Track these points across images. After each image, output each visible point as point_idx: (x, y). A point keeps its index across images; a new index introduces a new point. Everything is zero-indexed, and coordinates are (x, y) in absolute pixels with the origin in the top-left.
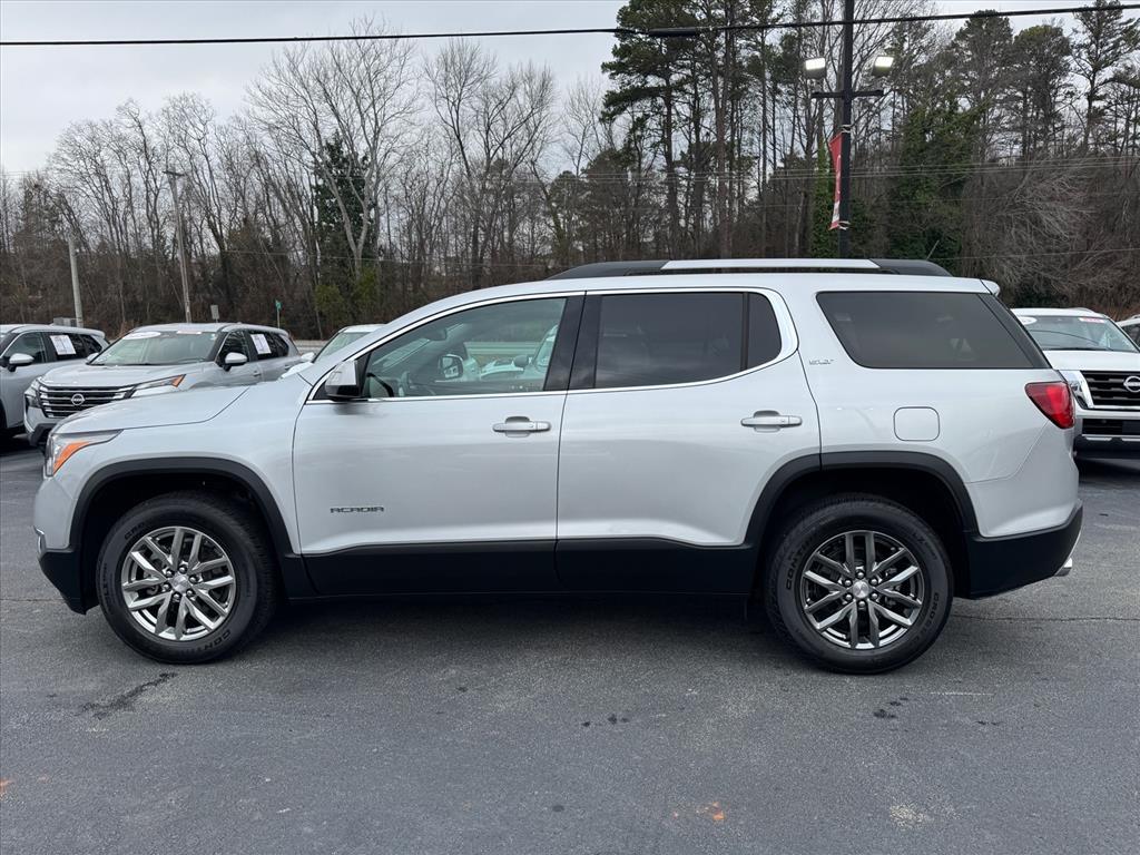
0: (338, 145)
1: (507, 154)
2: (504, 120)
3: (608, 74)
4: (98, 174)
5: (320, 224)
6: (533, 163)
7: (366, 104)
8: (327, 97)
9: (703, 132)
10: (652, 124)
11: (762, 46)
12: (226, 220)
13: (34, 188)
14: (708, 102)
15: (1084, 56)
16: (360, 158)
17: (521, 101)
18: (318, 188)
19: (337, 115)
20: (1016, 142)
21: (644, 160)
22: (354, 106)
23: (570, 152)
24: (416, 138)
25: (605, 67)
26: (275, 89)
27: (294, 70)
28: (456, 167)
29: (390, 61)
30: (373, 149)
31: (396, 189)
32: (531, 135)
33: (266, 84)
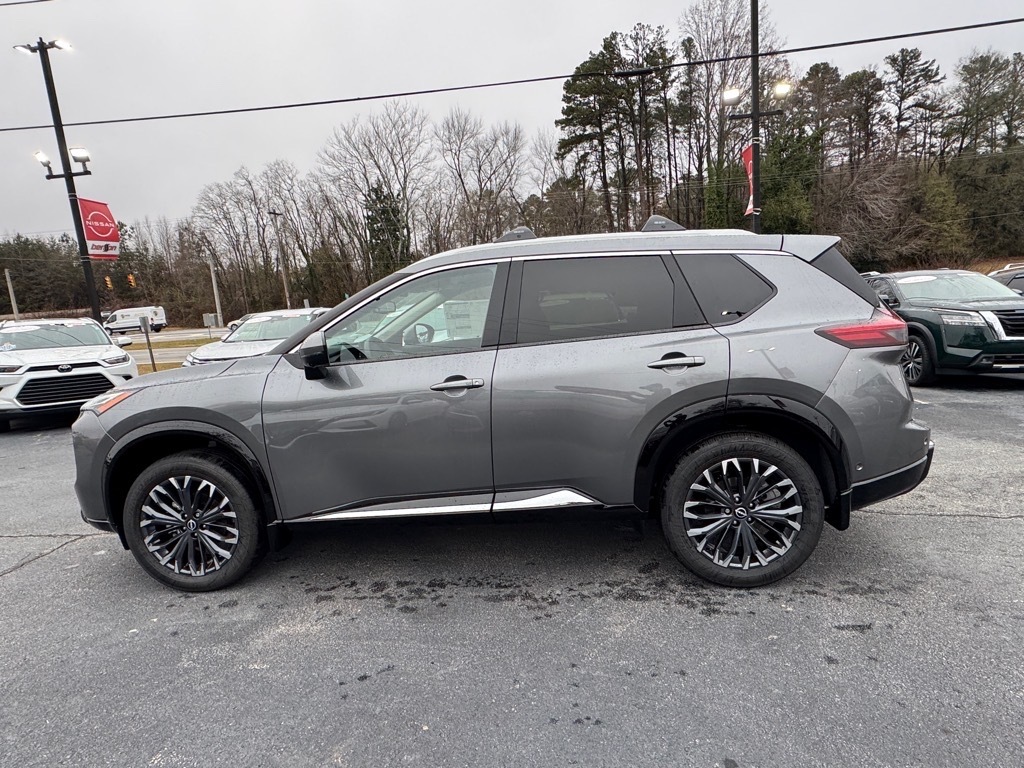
0: (380, 186)
1: (493, 185)
2: (490, 162)
3: (559, 127)
4: (225, 218)
5: (371, 241)
6: (511, 190)
7: (398, 158)
8: (372, 156)
9: (626, 162)
10: (592, 158)
11: (665, 100)
12: (310, 244)
13: (185, 229)
14: (629, 141)
15: (893, 90)
16: (395, 195)
17: (501, 149)
18: (368, 217)
19: (379, 168)
20: (845, 155)
21: (587, 184)
22: (390, 160)
23: (536, 181)
24: (431, 179)
25: (557, 123)
26: (337, 153)
27: (349, 139)
28: (459, 197)
29: (412, 128)
30: (404, 189)
31: (421, 216)
32: (509, 172)
33: (331, 150)
